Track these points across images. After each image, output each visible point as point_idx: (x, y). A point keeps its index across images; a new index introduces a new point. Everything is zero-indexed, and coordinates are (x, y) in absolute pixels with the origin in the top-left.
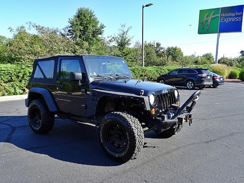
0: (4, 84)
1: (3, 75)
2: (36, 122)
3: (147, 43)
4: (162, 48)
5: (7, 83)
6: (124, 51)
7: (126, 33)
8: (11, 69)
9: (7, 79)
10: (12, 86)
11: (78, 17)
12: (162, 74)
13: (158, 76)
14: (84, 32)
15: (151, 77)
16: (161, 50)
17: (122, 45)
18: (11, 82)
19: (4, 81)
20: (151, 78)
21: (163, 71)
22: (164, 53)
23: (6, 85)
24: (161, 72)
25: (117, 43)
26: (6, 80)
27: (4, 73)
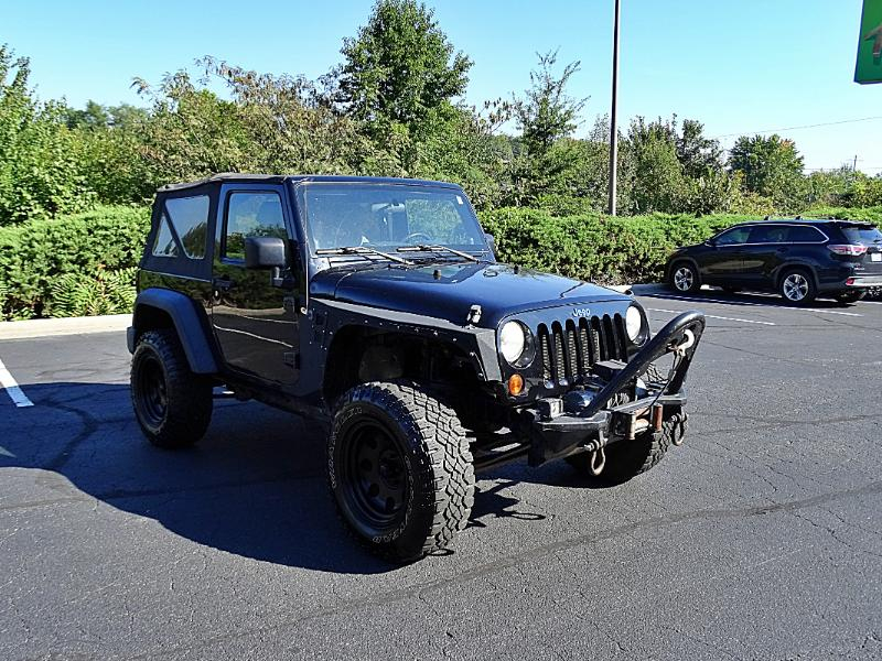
0: (104, 275)
1: (103, 242)
2: (154, 409)
3: (646, 123)
4: (706, 144)
5: (116, 272)
6: (548, 156)
7: (557, 89)
8: (126, 224)
9: (115, 256)
10: (131, 283)
11: (377, 33)
12: (686, 243)
13: (672, 249)
14: (394, 87)
15: (645, 255)
16: (702, 151)
17: (540, 133)
18: (128, 270)
19: (104, 263)
20: (641, 257)
21: (692, 232)
22: (713, 159)
23: (112, 278)
24: (686, 237)
25: (522, 125)
26: (115, 262)
27: (105, 237)
